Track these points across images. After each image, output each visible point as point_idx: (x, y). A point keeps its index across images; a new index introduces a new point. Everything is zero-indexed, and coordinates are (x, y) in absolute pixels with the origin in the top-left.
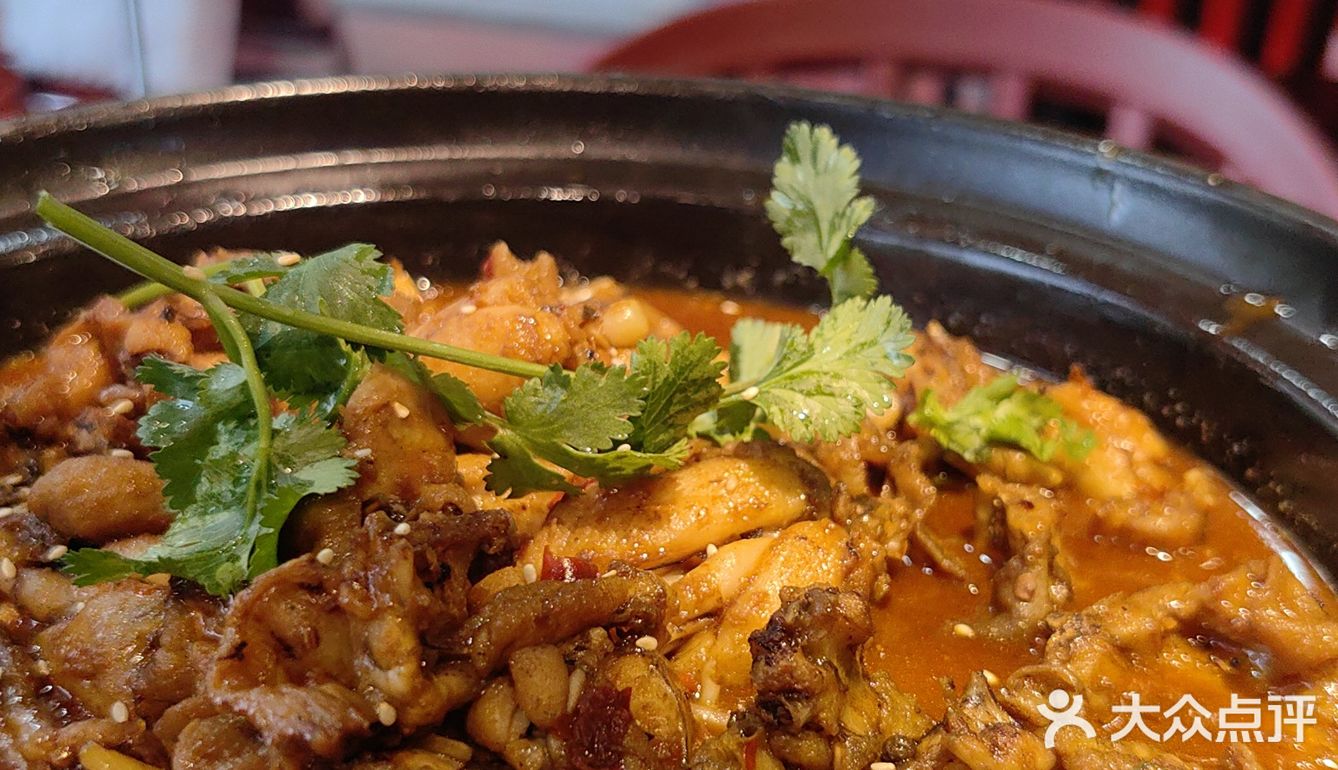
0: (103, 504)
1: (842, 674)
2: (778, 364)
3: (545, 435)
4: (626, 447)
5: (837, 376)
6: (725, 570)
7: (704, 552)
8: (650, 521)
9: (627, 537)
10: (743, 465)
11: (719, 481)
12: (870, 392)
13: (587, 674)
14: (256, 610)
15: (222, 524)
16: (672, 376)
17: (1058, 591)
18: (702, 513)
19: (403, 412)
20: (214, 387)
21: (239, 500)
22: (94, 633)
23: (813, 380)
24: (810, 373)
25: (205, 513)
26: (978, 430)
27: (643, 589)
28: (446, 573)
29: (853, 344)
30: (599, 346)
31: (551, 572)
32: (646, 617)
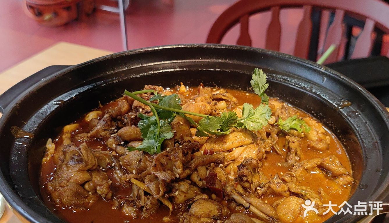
0: (131, 135)
1: (253, 173)
2: (248, 116)
3: (206, 128)
4: (219, 131)
5: (258, 119)
6: (236, 153)
7: (233, 149)
8: (224, 143)
9: (220, 146)
10: (241, 133)
11: (237, 136)
12: (264, 122)
13: (210, 171)
14: (158, 159)
15: (152, 142)
16: (228, 118)
17: (298, 158)
18: (233, 142)
19: (182, 123)
20: (151, 119)
21: (154, 138)
22: (130, 158)
23: (254, 119)
24: (253, 118)
25: (149, 140)
26: (288, 126)
27: (221, 156)
28: (188, 153)
29: (262, 113)
30: (217, 109)
31: (206, 153)
32: (221, 161)
